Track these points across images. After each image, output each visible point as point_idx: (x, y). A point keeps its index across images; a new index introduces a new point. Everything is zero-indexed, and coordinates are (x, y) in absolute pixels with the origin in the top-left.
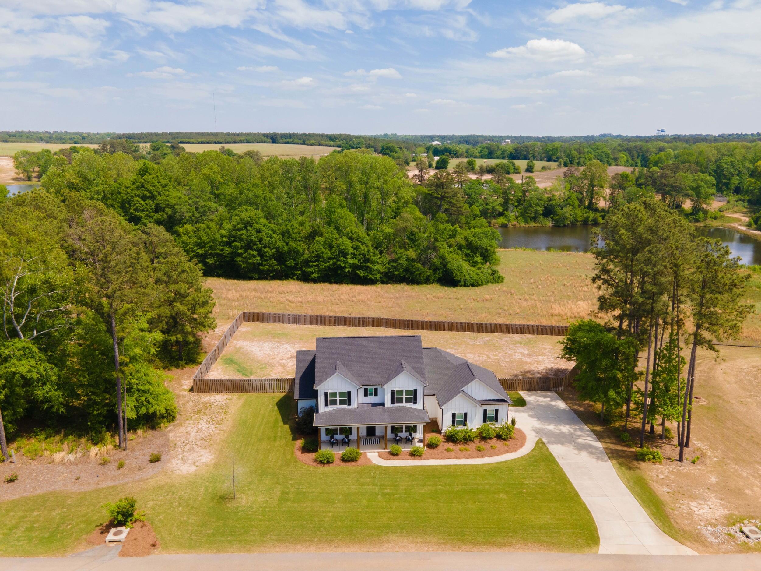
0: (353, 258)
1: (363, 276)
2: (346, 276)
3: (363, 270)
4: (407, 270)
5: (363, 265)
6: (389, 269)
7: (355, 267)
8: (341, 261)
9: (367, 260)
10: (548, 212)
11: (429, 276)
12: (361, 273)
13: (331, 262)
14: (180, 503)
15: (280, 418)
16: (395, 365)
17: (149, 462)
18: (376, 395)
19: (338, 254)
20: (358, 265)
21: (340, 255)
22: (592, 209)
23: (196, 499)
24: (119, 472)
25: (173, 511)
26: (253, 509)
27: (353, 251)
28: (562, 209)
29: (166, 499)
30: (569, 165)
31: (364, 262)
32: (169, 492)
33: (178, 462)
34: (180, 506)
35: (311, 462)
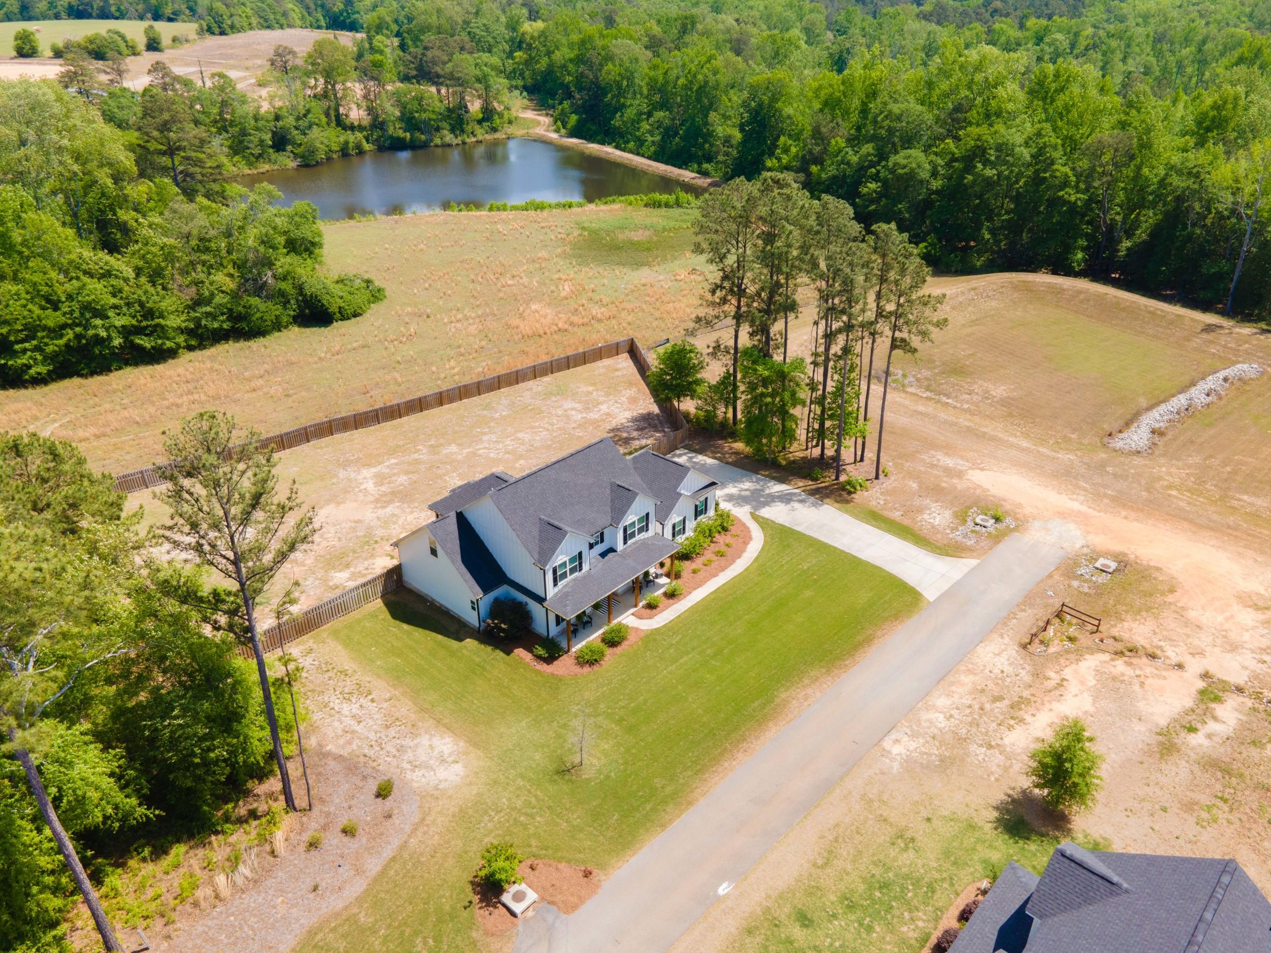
0: (119, 314)
1: (152, 347)
2: (115, 355)
3: (147, 336)
4: (233, 315)
5: (144, 324)
6: (196, 321)
7: (126, 332)
8: (96, 327)
9: (149, 314)
10: (280, 142)
12: (146, 342)
13: (70, 334)
14: (526, 814)
15: (440, 637)
16: (608, 491)
17: (380, 799)
18: (602, 541)
19: (82, 314)
20: (133, 326)
21: (88, 315)
22: (345, 128)
23: (536, 796)
24: (362, 839)
25: (536, 828)
26: (617, 761)
27: (114, 301)
28: (305, 134)
29: (500, 822)
30: (217, 30)
31: (145, 317)
32: (486, 812)
33: (418, 773)
34: (532, 816)
35: (577, 669)
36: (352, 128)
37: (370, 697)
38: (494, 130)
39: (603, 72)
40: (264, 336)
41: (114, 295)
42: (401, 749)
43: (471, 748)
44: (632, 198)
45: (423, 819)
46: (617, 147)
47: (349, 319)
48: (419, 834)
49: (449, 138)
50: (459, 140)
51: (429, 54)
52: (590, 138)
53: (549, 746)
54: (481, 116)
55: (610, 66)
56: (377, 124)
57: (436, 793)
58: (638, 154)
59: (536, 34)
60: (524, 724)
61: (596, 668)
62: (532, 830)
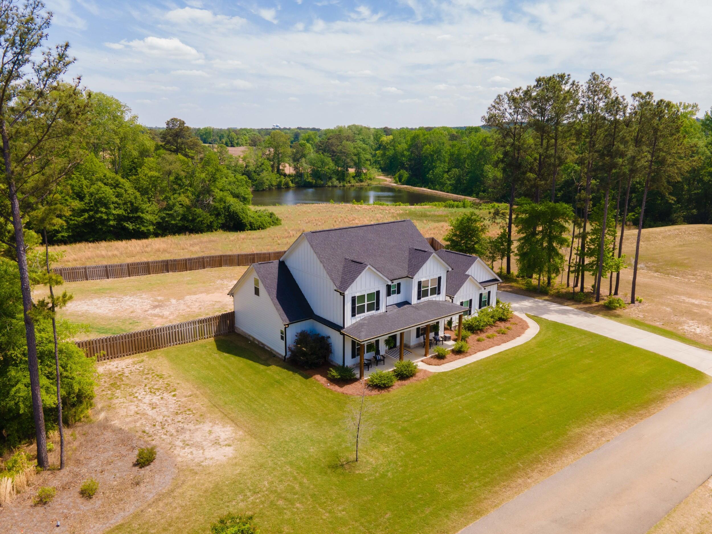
0: (117, 208)
1: (133, 229)
2: (110, 232)
3: (132, 222)
4: (184, 218)
5: (131, 215)
6: (163, 218)
7: (120, 219)
8: (102, 212)
9: (136, 210)
11: (211, 222)
12: (130, 226)
13: (86, 215)
14: (286, 499)
15: (251, 362)
16: (407, 254)
17: (137, 468)
18: (399, 292)
19: (95, 205)
20: (124, 216)
21: (99, 205)
22: (281, 174)
23: (301, 484)
24: (97, 502)
25: (293, 514)
26: (395, 463)
27: (115, 199)
28: (259, 175)
29: (253, 503)
30: (230, 145)
31: (132, 211)
32: (242, 491)
33: (187, 450)
34: (291, 502)
35: (367, 392)
36: (285, 175)
37: (173, 393)
38: (361, 181)
39: (424, 149)
40: (202, 233)
41: (117, 197)
42: (180, 431)
43: (247, 437)
44: (437, 203)
45: (172, 491)
46: (429, 188)
47: (255, 230)
48: (161, 504)
49: (336, 183)
50: (342, 184)
51: (330, 141)
52: (414, 185)
53: (326, 443)
54: (355, 175)
55: (428, 146)
56: (299, 175)
57: (196, 469)
58: (441, 191)
59: (389, 142)
60: (306, 425)
61: (384, 393)
62: (288, 515)
